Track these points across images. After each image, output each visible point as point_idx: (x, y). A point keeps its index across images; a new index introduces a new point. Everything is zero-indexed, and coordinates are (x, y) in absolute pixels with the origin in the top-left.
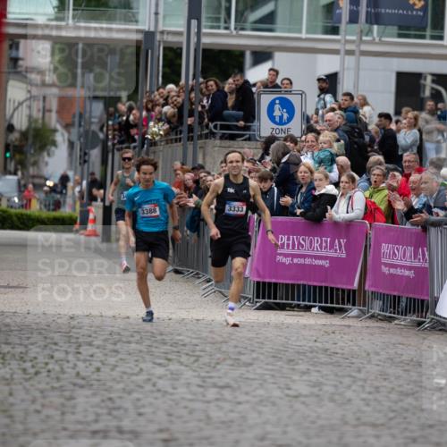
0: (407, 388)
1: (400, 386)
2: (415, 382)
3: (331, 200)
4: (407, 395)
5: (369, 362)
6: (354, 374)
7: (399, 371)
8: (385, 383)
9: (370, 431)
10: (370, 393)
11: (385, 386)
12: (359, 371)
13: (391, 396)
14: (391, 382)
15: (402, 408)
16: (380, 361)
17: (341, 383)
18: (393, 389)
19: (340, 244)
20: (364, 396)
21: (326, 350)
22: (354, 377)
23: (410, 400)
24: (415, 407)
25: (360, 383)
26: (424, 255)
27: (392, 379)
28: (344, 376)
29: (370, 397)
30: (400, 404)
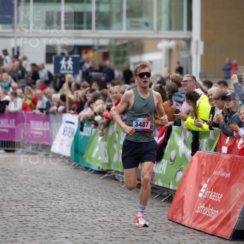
0: (35, 184)
1: (32, 183)
2: (39, 181)
3: (7, 102)
4: (35, 187)
5: (21, 173)
6: (13, 179)
7: (34, 177)
8: (26, 182)
9: (14, 204)
10: (18, 187)
11: (25, 184)
12: (16, 177)
13: (27, 188)
14: (29, 182)
15: (31, 192)
16: (26, 172)
17: (6, 183)
18: (29, 184)
19: (12, 122)
20: (15, 188)
21: (3, 169)
22: (13, 180)
23: (35, 189)
24: (36, 192)
25: (15, 183)
26: (47, 125)
27: (30, 180)
28: (8, 180)
29: (18, 188)
30: (31, 191)
